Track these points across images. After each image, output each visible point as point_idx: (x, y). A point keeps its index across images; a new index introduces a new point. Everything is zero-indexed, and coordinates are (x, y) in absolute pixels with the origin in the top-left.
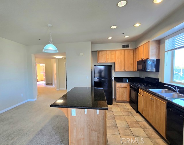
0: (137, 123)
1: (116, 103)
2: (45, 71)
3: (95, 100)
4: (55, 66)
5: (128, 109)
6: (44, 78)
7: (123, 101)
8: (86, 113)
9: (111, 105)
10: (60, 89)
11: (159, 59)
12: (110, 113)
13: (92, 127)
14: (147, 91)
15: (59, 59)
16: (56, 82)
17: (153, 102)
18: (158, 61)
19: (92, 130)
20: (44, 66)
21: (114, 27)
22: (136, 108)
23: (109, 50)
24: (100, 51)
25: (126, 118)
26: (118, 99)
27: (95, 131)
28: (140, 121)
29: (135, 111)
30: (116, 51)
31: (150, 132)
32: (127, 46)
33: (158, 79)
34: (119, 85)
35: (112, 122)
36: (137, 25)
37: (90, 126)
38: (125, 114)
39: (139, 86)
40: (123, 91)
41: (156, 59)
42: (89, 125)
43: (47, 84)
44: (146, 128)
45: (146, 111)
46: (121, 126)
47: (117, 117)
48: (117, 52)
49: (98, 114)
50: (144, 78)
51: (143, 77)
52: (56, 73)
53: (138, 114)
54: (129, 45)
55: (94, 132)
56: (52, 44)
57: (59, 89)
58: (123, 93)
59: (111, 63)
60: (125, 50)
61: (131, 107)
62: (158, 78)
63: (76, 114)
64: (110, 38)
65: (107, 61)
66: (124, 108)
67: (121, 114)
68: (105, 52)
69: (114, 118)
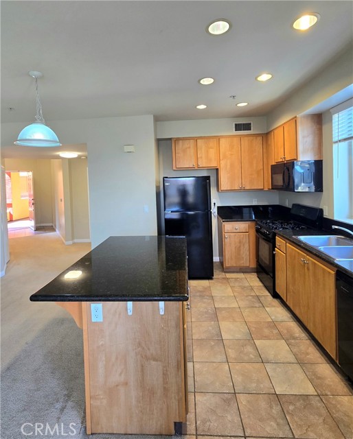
0: (273, 325)
1: (223, 275)
2: (32, 192)
3: (168, 268)
4: (60, 177)
5: (252, 289)
6: (30, 212)
7: (240, 269)
8: (130, 313)
9: (210, 281)
10: (76, 241)
11: (322, 161)
12: (204, 303)
13: (149, 349)
14: (293, 242)
15: (70, 160)
16: (63, 221)
17: (308, 269)
18: (318, 165)
19: (147, 359)
20: (31, 177)
21: (207, 81)
22: (272, 284)
23: (201, 138)
24: (178, 139)
25: (246, 313)
26: (227, 264)
27: (155, 360)
28: (279, 320)
29: (269, 294)
30: (218, 138)
31: (303, 348)
32: (247, 127)
33: (321, 211)
34: (229, 226)
35: (210, 328)
36: (264, 77)
37: (143, 349)
38: (242, 304)
39: (276, 228)
40: (240, 242)
41: (315, 161)
42: (140, 344)
43: (38, 229)
44: (294, 338)
45: (294, 292)
46: (231, 338)
47: (223, 312)
48: (222, 141)
49: (162, 312)
50: (290, 207)
51: (288, 204)
52: (63, 198)
53: (276, 302)
54: (250, 124)
55: (153, 363)
56: (42, 123)
57: (71, 242)
58: (240, 247)
59: (209, 169)
60: (241, 136)
61: (261, 284)
62: (321, 207)
63: (104, 318)
64: (202, 107)
65: (198, 165)
66: (243, 288)
67: (235, 305)
68: (192, 142)
69: (215, 316)
